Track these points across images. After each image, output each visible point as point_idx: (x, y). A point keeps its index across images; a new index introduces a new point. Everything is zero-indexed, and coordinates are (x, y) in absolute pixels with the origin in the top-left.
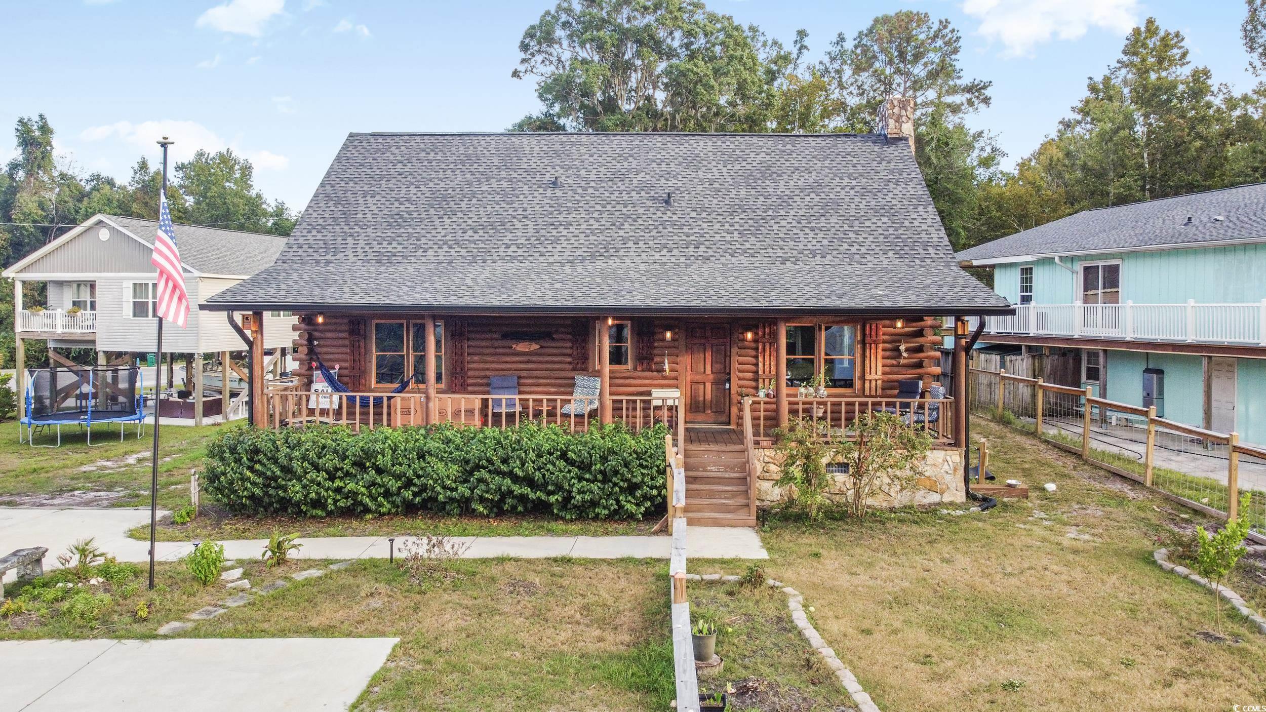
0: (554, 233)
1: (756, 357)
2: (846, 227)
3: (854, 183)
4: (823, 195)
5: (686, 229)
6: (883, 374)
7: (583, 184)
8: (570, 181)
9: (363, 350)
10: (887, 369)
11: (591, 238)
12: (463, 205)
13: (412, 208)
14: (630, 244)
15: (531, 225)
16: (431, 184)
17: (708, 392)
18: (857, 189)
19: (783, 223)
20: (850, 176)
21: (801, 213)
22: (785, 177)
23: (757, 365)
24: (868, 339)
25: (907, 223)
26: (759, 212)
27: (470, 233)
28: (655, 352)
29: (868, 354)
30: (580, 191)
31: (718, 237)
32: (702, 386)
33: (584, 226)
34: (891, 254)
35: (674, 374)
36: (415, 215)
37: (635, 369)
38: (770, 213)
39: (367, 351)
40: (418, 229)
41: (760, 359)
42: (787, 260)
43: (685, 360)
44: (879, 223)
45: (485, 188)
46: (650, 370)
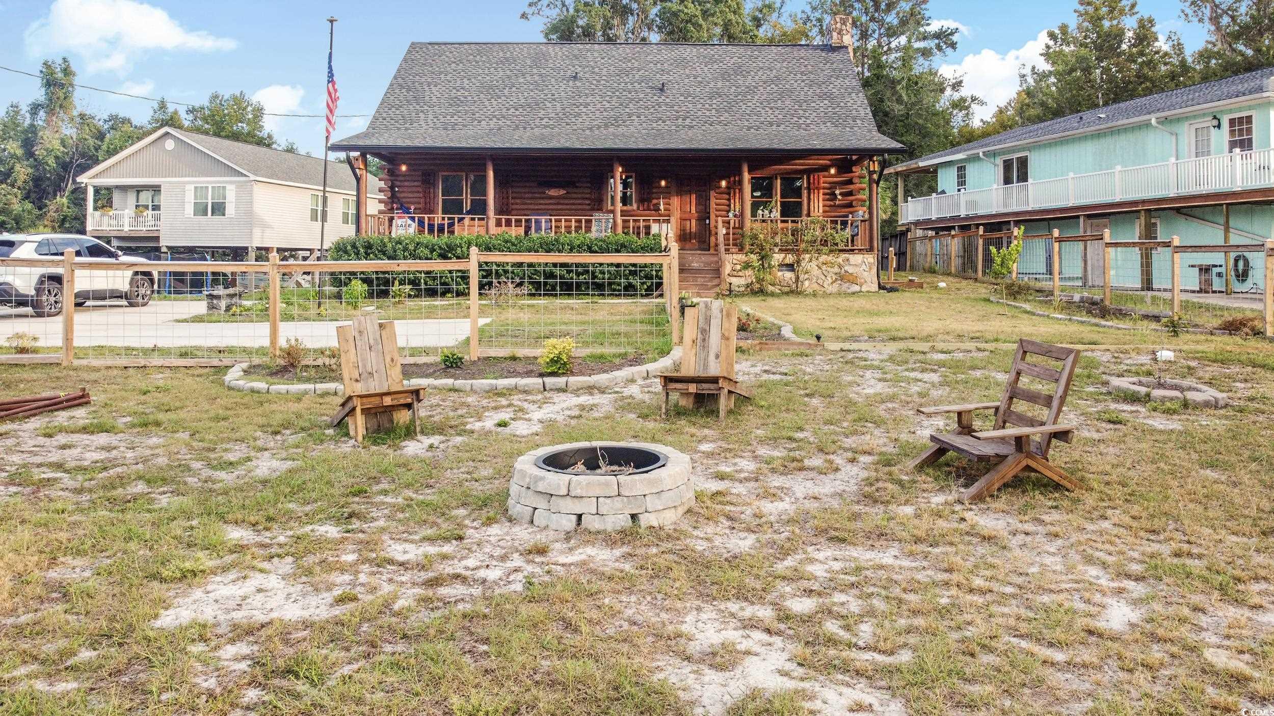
0: (576, 110)
1: (729, 200)
2: (796, 107)
3: (805, 78)
4: (781, 86)
5: (676, 108)
6: (824, 212)
7: (597, 78)
8: (587, 75)
9: (432, 195)
10: (827, 209)
11: (605, 114)
12: (506, 92)
13: (467, 94)
14: (634, 117)
15: (558, 105)
16: (480, 78)
17: (693, 226)
18: (807, 82)
19: (749, 104)
20: (802, 73)
21: (763, 97)
22: (752, 73)
23: (729, 206)
24: (812, 186)
25: (842, 104)
26: (731, 97)
27: (513, 110)
28: (654, 196)
29: (812, 197)
30: (595, 82)
31: (700, 113)
32: (688, 222)
33: (599, 106)
34: (829, 124)
35: (667, 212)
36: (470, 98)
37: (638, 208)
38: (740, 97)
39: (435, 196)
40: (473, 108)
41: (732, 201)
42: (752, 128)
43: (675, 201)
44: (822, 105)
45: (522, 80)
46: (649, 210)
